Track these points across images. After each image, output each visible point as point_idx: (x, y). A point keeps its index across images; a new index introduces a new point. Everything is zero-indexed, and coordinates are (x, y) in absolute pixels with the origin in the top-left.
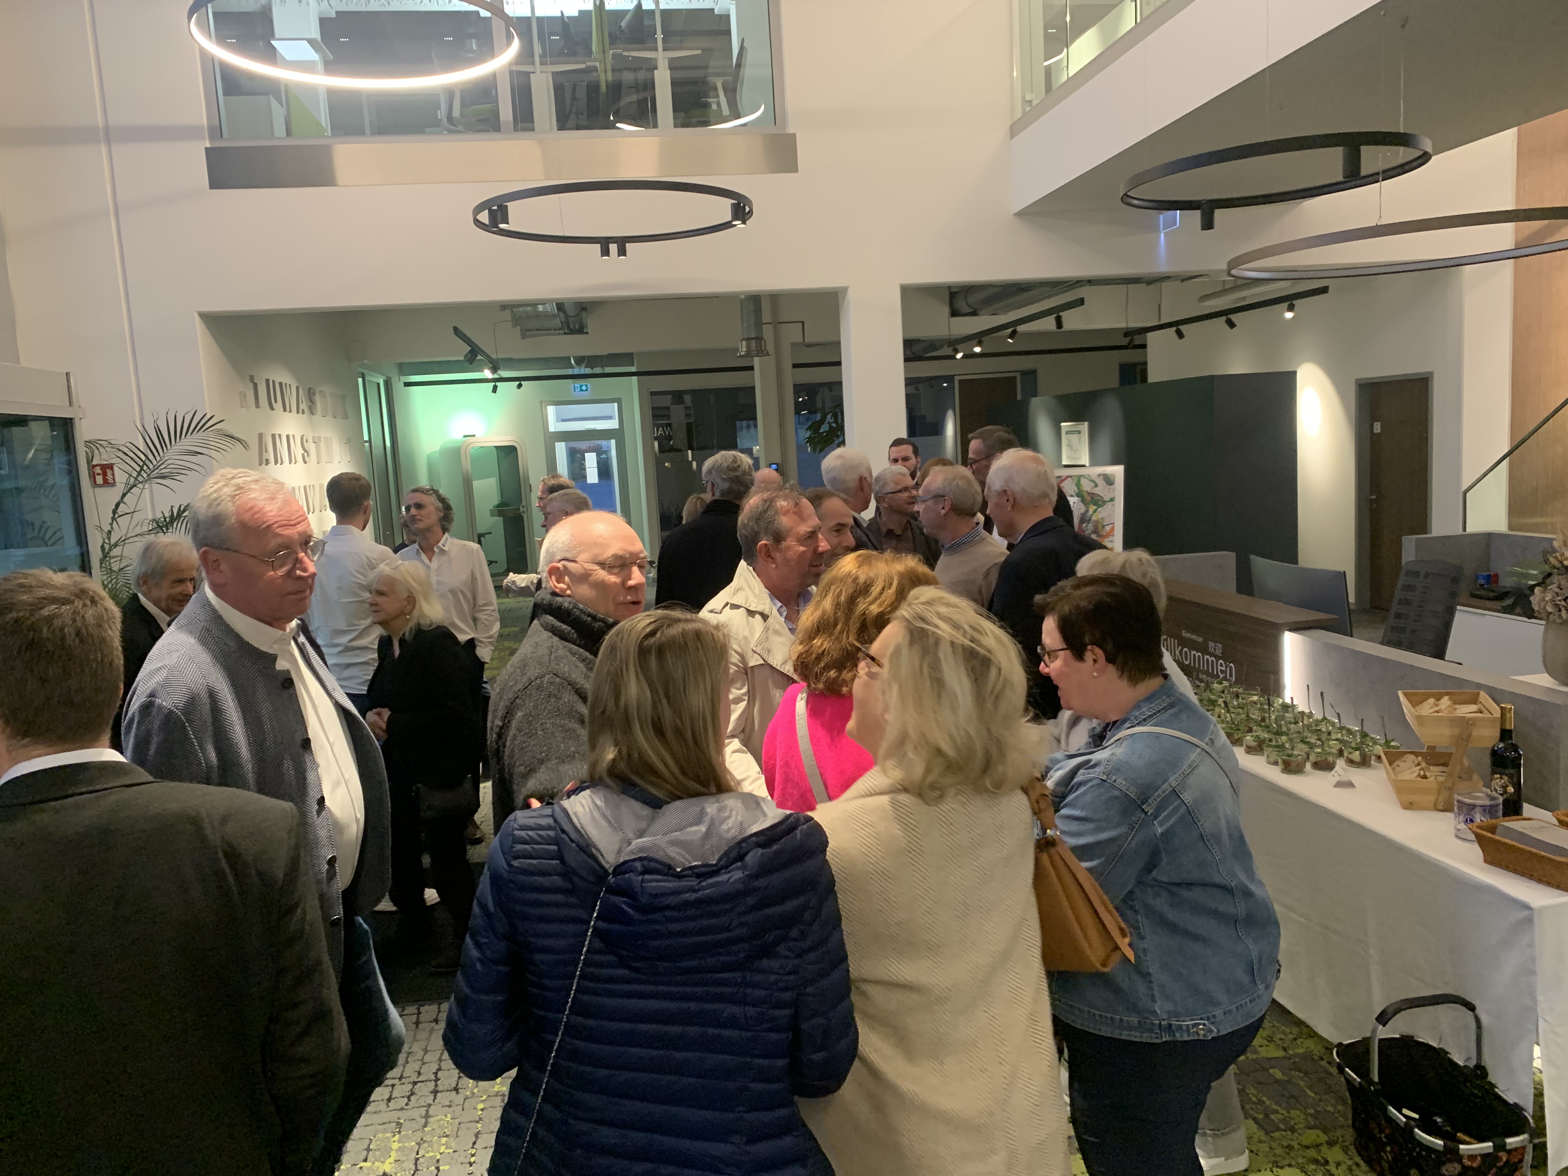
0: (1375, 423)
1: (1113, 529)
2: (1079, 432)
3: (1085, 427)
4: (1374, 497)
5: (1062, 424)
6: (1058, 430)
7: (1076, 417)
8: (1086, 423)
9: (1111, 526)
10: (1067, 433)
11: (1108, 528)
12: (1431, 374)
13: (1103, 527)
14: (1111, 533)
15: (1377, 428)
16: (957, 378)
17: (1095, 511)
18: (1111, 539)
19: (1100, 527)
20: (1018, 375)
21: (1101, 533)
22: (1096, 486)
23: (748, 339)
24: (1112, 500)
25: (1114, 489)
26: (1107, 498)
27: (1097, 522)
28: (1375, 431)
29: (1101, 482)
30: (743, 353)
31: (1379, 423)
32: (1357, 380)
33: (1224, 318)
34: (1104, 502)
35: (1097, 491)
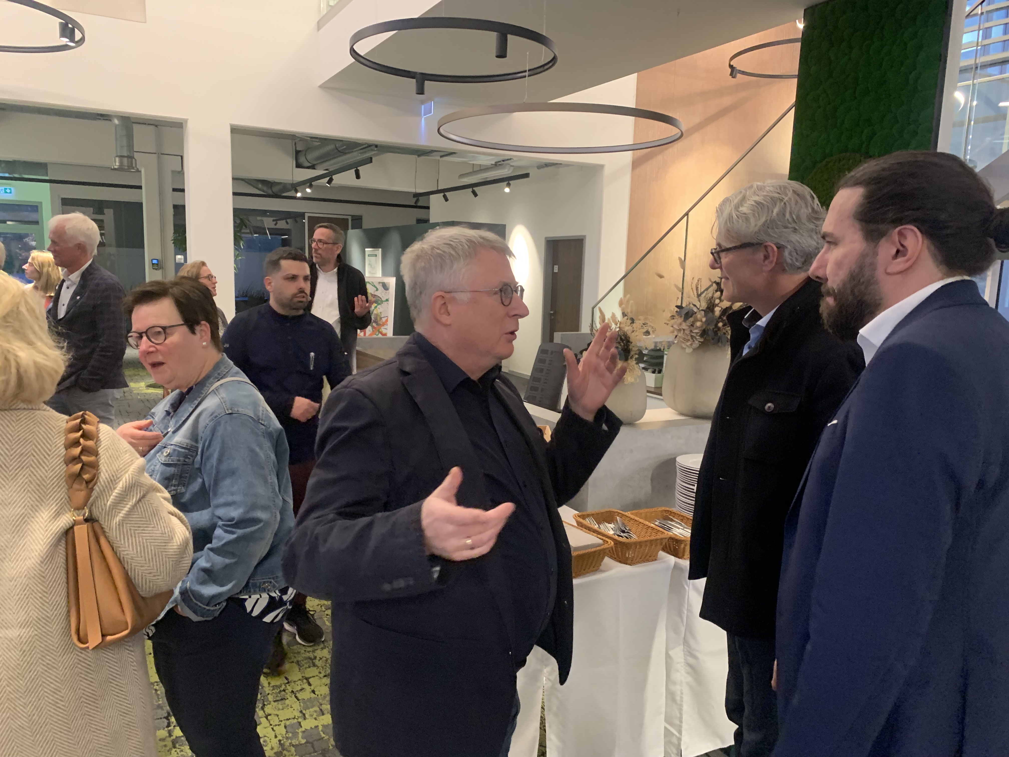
0: (555, 266)
1: (387, 321)
2: (376, 255)
3: (379, 252)
4: (552, 312)
5: (366, 249)
6: (364, 252)
7: (374, 245)
8: (380, 250)
9: (386, 318)
10: (369, 256)
11: (384, 320)
12: (585, 236)
13: (381, 318)
14: (385, 323)
15: (556, 269)
16: (307, 215)
17: (376, 307)
18: (385, 327)
19: (378, 319)
20: (350, 218)
21: (379, 323)
22: (377, 290)
23: (121, 157)
24: (387, 300)
25: (389, 293)
26: (384, 299)
27: (377, 315)
28: (555, 271)
29: (380, 288)
30: (116, 167)
31: (557, 266)
32: (546, 238)
33: (471, 190)
34: (382, 302)
35: (377, 293)
